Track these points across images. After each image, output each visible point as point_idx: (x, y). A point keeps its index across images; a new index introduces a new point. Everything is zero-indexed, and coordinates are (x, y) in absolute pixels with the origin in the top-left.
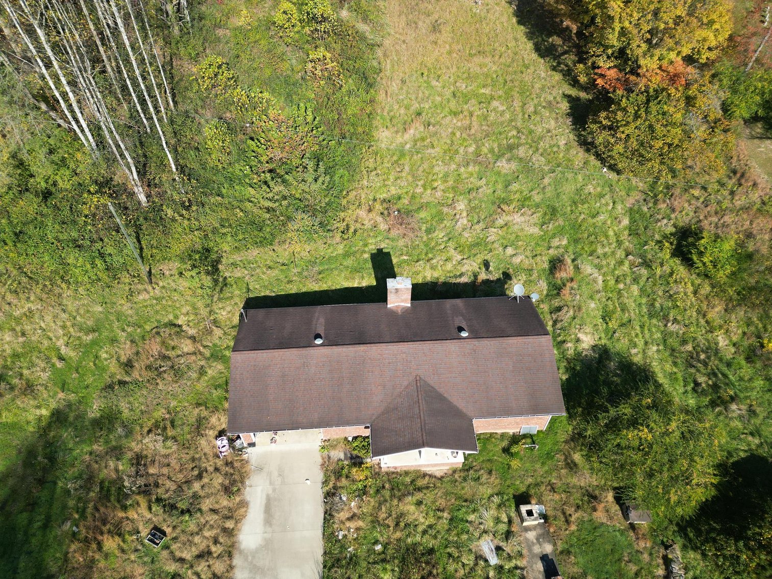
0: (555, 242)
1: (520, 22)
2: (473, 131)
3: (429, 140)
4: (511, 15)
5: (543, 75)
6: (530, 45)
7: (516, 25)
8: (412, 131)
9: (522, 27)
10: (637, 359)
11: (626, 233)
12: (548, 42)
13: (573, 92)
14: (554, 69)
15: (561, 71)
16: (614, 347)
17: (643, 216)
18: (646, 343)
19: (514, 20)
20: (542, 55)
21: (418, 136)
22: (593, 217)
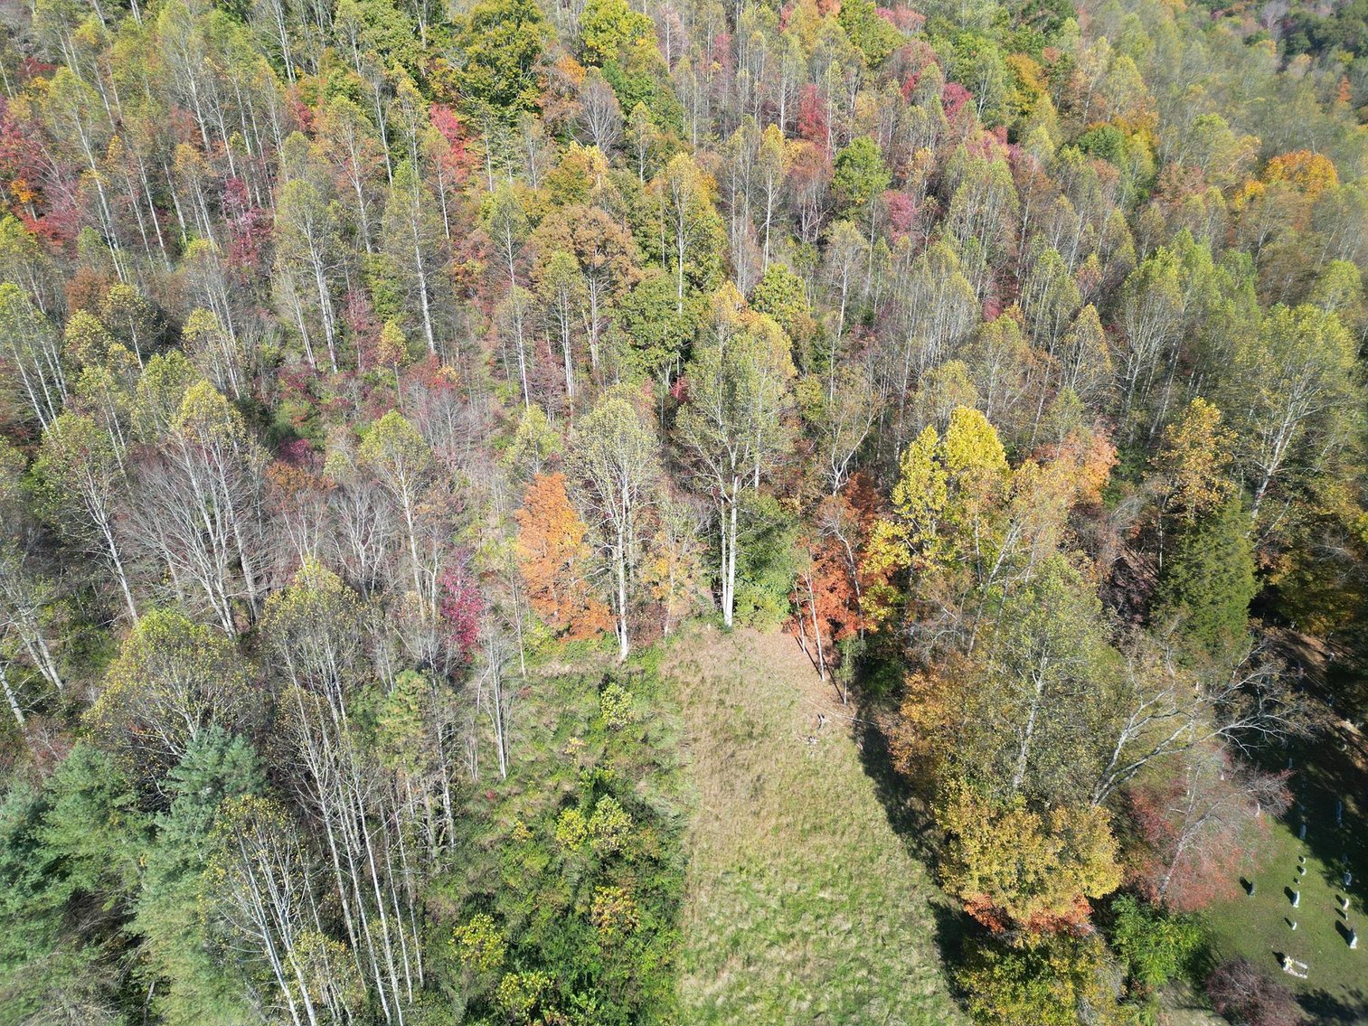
1: (868, 772)
2: (807, 971)
3: (748, 988)
4: (857, 761)
5: (900, 865)
6: (881, 813)
7: (863, 776)
8: (725, 975)
9: (871, 780)
12: (905, 805)
13: (939, 899)
14: (914, 854)
15: (924, 859)
19: (861, 767)
20: (897, 830)
21: (734, 979)
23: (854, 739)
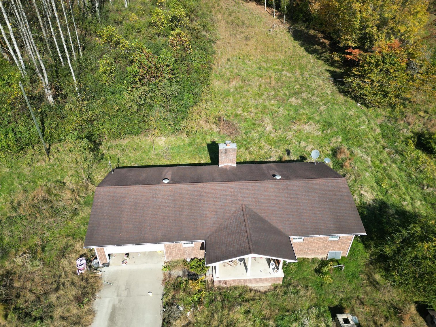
0: (334, 140)
1: (295, 40)
2: (272, 85)
3: (245, 88)
4: (290, 36)
5: (312, 61)
6: (302, 49)
7: (293, 41)
8: (234, 83)
9: (297, 42)
10: (409, 208)
11: (380, 137)
12: (313, 48)
13: (332, 69)
14: (318, 59)
15: (323, 60)
16: (389, 200)
17: (389, 128)
18: (412, 199)
19: (292, 38)
20: (310, 53)
21: (238, 86)
22: (357, 127)
23: (289, 32)
